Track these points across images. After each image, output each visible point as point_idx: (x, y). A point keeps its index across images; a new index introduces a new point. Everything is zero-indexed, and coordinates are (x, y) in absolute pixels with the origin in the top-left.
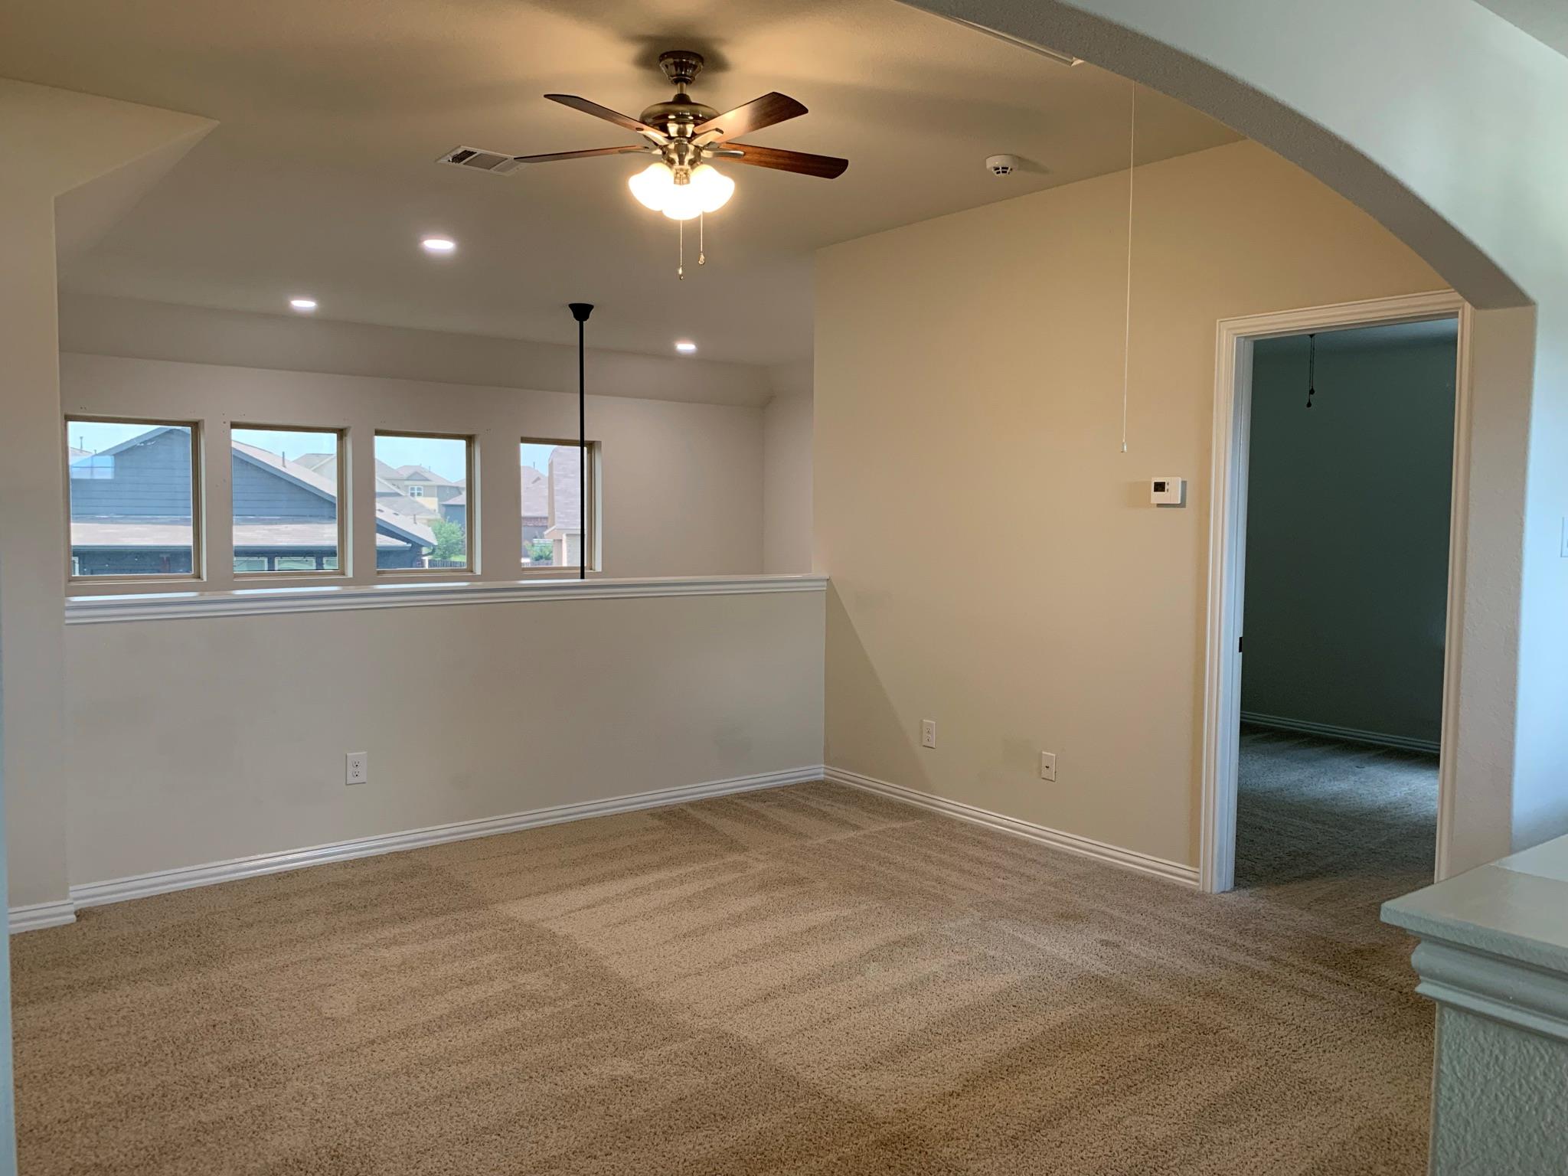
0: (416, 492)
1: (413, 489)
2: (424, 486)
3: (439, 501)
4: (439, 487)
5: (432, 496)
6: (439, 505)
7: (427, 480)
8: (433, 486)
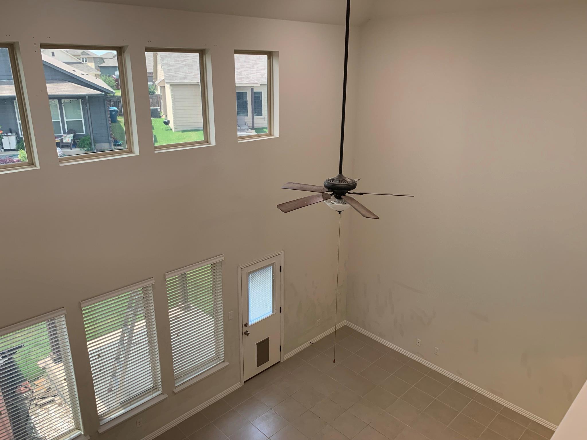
0: (84, 60)
1: (83, 59)
2: (88, 58)
3: (95, 64)
4: (94, 58)
5: (92, 62)
6: (95, 66)
7: (89, 55)
8: (92, 58)
